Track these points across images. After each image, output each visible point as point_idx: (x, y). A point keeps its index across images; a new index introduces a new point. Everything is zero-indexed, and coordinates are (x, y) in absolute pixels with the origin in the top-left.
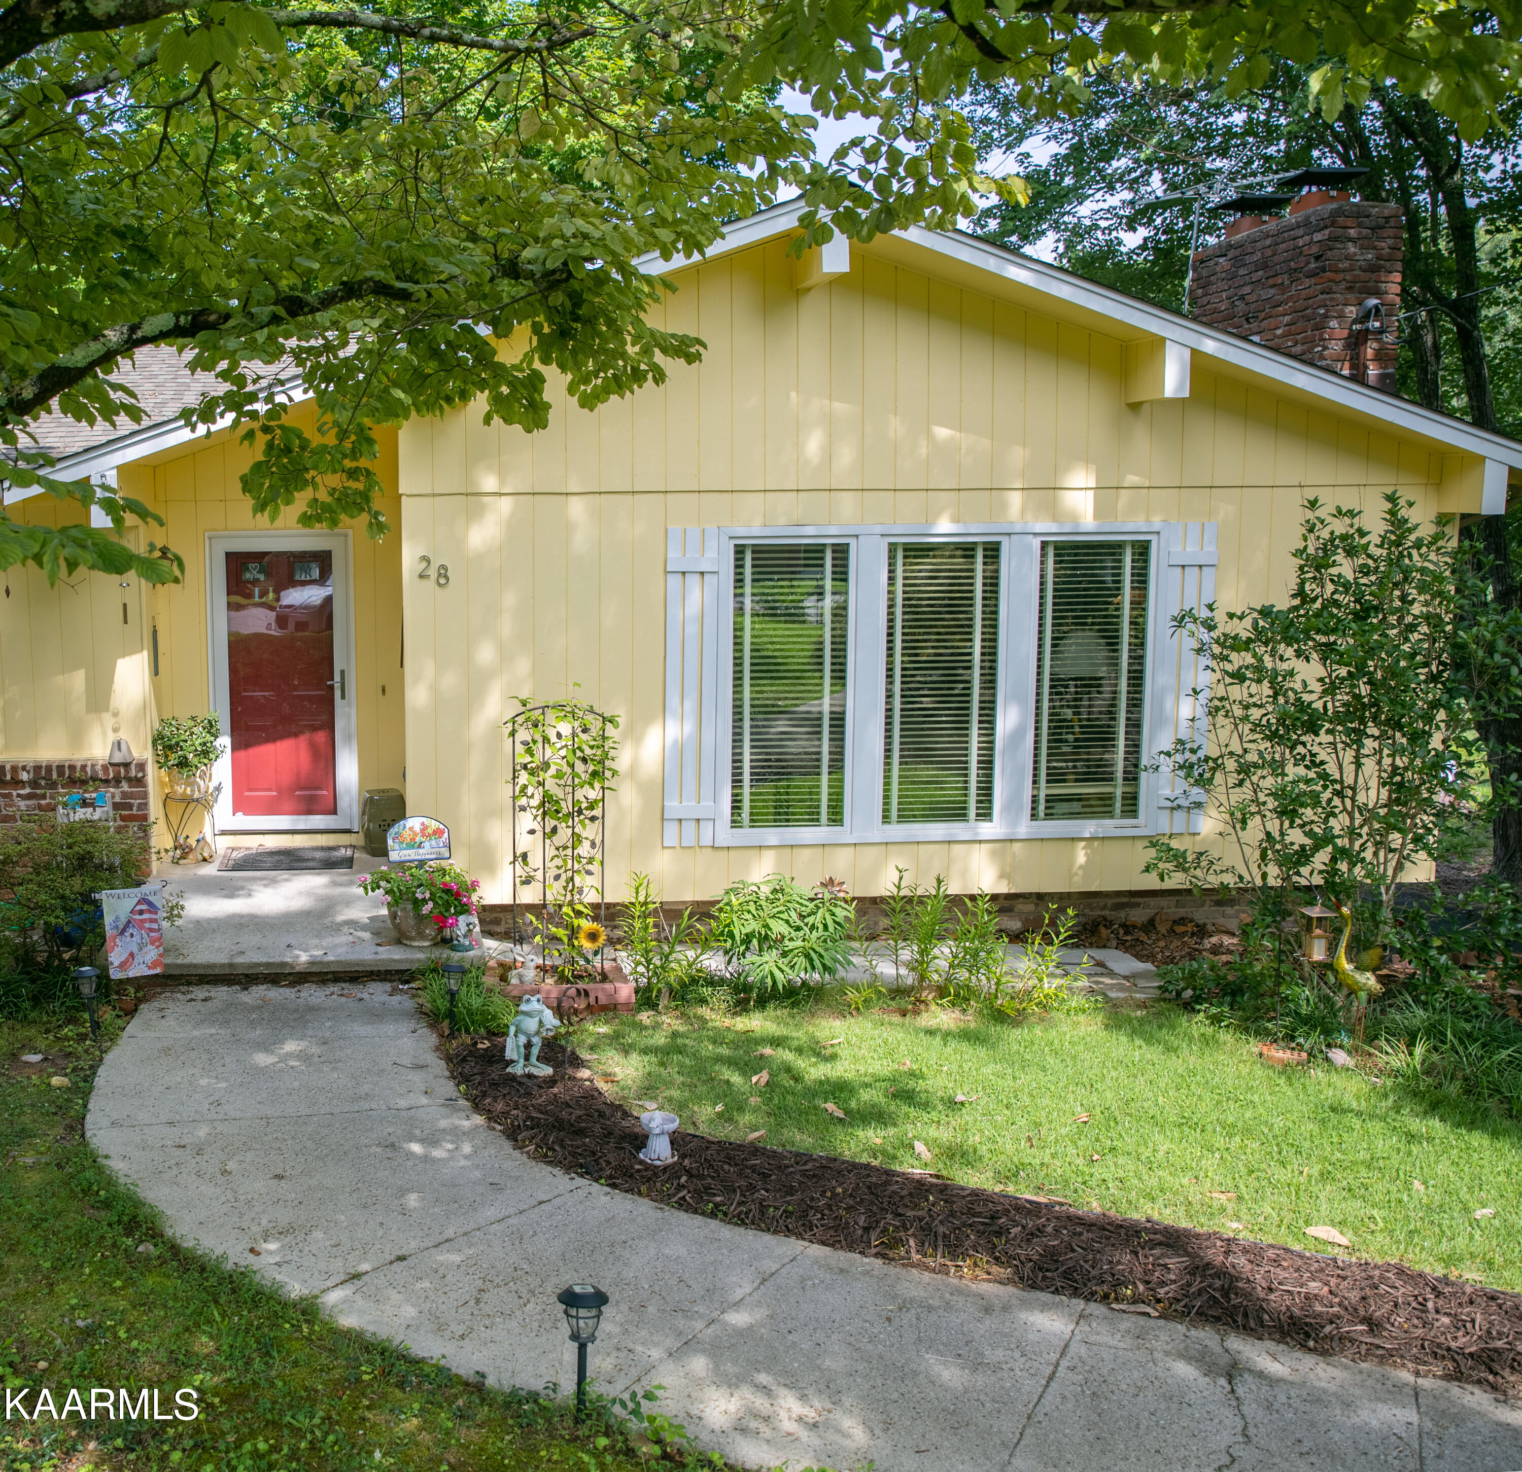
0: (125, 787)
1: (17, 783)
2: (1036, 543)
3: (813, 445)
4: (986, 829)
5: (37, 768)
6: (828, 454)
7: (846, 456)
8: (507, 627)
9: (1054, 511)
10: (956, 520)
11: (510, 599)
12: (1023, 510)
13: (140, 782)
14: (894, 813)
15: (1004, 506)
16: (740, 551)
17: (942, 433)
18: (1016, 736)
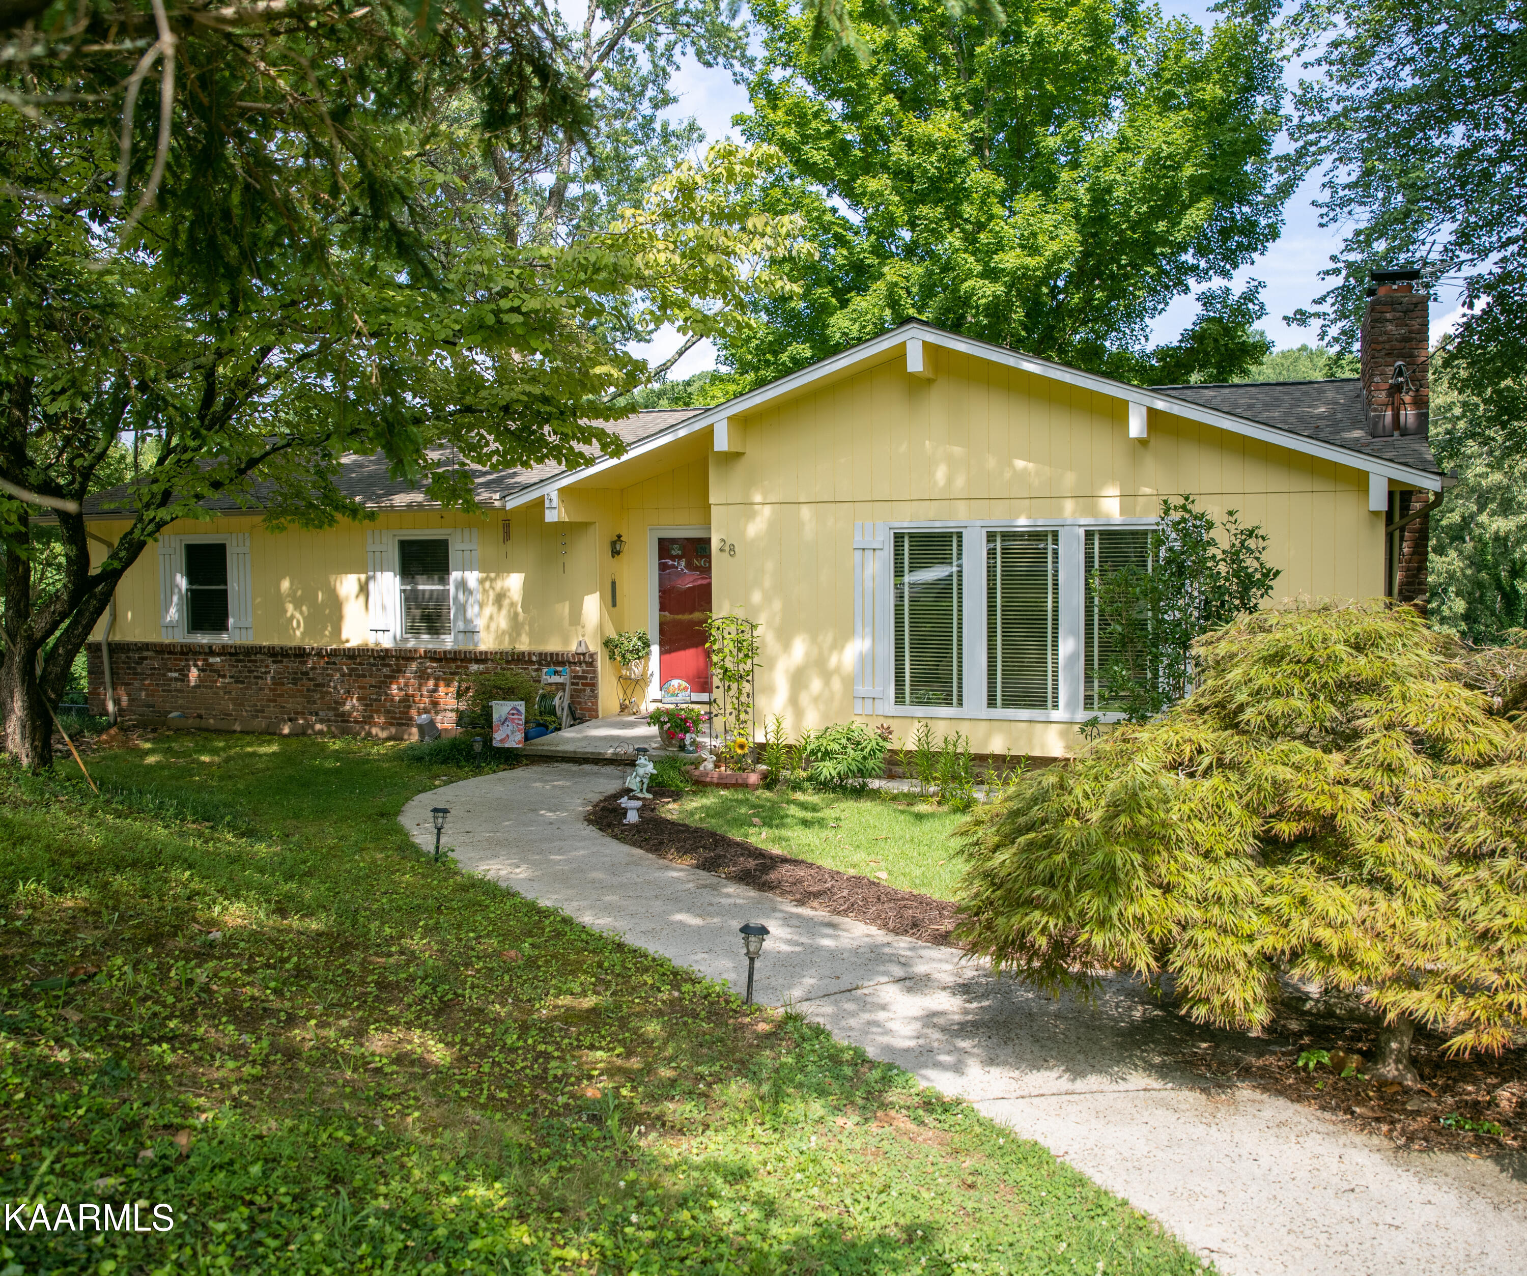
0: (584, 667)
1: (531, 662)
2: (1081, 532)
3: (941, 474)
4: (1055, 715)
5: (540, 654)
6: (950, 480)
7: (960, 482)
8: (767, 583)
9: (1093, 510)
10: (1029, 517)
11: (770, 566)
12: (1074, 512)
13: (591, 664)
14: (999, 701)
15: (1061, 509)
16: (899, 538)
17: (1020, 464)
18: (1072, 658)
